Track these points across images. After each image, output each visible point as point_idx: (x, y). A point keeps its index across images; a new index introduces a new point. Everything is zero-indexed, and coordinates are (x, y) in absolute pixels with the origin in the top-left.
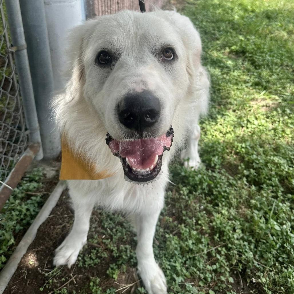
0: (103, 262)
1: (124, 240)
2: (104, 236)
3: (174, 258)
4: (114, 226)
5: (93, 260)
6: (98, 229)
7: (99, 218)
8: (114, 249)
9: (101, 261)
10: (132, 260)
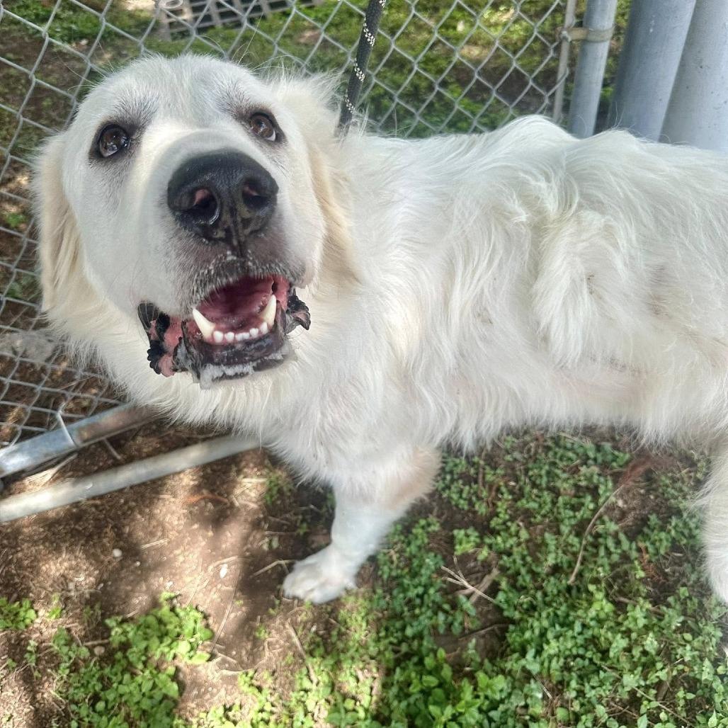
0: (470, 515)
1: (532, 520)
2: (512, 483)
3: (565, 629)
4: (544, 485)
5: (461, 497)
6: (517, 466)
7: (536, 453)
8: (501, 515)
9: (469, 511)
10: (505, 558)
